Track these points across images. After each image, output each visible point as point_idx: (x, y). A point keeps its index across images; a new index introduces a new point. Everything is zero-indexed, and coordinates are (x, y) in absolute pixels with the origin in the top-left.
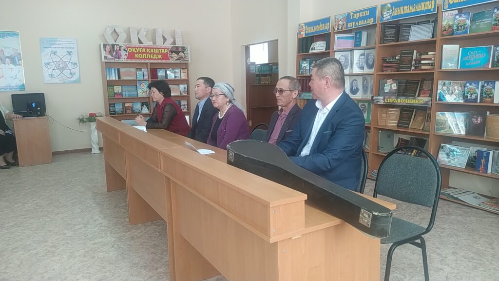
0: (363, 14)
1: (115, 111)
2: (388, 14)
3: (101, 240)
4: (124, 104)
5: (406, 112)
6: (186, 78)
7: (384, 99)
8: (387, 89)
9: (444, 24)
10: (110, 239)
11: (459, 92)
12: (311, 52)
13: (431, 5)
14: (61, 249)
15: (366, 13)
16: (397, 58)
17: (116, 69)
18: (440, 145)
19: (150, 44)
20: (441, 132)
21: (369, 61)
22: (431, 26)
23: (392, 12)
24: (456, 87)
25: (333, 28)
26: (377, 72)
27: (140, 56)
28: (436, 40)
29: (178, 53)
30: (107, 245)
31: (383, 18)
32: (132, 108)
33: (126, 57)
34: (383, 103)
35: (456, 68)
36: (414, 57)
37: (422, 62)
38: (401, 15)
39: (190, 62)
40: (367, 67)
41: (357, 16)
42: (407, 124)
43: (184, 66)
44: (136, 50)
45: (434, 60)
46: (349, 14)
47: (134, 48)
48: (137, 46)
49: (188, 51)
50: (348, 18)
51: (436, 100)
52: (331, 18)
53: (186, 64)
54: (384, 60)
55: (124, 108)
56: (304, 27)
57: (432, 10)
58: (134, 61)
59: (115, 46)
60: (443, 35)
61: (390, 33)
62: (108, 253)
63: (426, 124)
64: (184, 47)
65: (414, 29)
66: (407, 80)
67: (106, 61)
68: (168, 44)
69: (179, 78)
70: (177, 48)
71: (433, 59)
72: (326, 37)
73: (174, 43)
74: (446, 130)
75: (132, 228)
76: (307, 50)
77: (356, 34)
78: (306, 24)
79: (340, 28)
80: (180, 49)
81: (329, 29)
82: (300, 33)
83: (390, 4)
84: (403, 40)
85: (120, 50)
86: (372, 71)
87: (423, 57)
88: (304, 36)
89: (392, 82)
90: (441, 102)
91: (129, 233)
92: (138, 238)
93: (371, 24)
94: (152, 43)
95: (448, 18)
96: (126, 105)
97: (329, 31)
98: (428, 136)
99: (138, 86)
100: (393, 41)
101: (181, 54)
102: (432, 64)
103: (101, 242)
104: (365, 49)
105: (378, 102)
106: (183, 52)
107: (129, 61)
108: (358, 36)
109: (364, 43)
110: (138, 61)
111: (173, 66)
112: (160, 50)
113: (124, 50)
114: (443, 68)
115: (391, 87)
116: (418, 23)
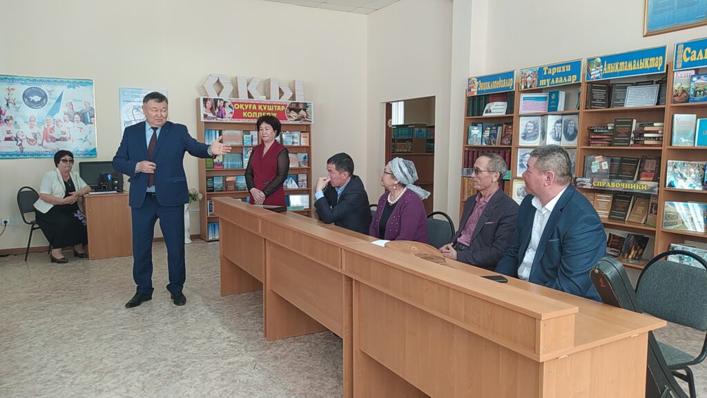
0: (562, 69)
1: (213, 187)
2: (598, 71)
3: (236, 359)
4: (225, 177)
5: (621, 200)
6: (308, 145)
7: (592, 182)
8: (595, 168)
9: (676, 87)
10: (248, 358)
11: (696, 177)
12: (485, 115)
13: (657, 62)
14: (188, 369)
15: (565, 69)
16: (609, 128)
17: (218, 132)
18: (670, 245)
19: (263, 98)
20: (671, 228)
21: (568, 131)
22: (656, 88)
23: (603, 68)
24: (692, 170)
25: (518, 85)
26: (581, 145)
27: (250, 114)
28: (664, 108)
29: (297, 111)
30: (246, 366)
31: (591, 75)
32: (234, 183)
33: (231, 115)
34: (590, 187)
35: (692, 145)
36: (633, 129)
37: (646, 135)
38: (615, 74)
39: (313, 123)
40: (566, 138)
41: (553, 72)
42: (623, 215)
43: (306, 129)
44: (244, 107)
45: (662, 133)
46: (541, 69)
47: (242, 103)
48: (246, 102)
49: (312, 110)
50: (540, 73)
51: (665, 186)
52: (515, 72)
53: (308, 126)
54: (591, 131)
55: (226, 183)
56: (477, 83)
57: (659, 69)
58: (241, 121)
59: (219, 101)
60: (675, 102)
61: (600, 95)
62: (250, 376)
63: (649, 216)
64: (306, 104)
65: (631, 91)
66: (622, 158)
67: (206, 121)
68: (286, 99)
69: (298, 145)
70: (298, 104)
71: (660, 132)
72: (508, 97)
73: (293, 97)
74: (678, 226)
75: (271, 344)
76: (480, 113)
77: (550, 94)
78: (478, 79)
79: (528, 86)
80: (301, 106)
81: (513, 87)
82: (469, 90)
83: (601, 58)
84: (617, 105)
85: (224, 106)
86: (574, 143)
87: (646, 129)
88: (476, 94)
89: (602, 160)
90: (671, 189)
91: (269, 351)
92: (283, 357)
93: (573, 82)
94: (265, 97)
95: (681, 80)
96: (227, 180)
97: (512, 88)
98: (653, 233)
99: (244, 153)
100: (603, 105)
101: (302, 112)
102: (659, 139)
103: (237, 362)
104: (563, 115)
105: (584, 185)
106: (305, 110)
107: (236, 121)
108: (553, 98)
109: (561, 107)
110: (247, 121)
111: (292, 128)
112: (276, 107)
113: (230, 106)
114: (673, 145)
115: (601, 166)
116: (637, 84)
